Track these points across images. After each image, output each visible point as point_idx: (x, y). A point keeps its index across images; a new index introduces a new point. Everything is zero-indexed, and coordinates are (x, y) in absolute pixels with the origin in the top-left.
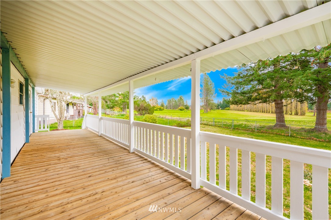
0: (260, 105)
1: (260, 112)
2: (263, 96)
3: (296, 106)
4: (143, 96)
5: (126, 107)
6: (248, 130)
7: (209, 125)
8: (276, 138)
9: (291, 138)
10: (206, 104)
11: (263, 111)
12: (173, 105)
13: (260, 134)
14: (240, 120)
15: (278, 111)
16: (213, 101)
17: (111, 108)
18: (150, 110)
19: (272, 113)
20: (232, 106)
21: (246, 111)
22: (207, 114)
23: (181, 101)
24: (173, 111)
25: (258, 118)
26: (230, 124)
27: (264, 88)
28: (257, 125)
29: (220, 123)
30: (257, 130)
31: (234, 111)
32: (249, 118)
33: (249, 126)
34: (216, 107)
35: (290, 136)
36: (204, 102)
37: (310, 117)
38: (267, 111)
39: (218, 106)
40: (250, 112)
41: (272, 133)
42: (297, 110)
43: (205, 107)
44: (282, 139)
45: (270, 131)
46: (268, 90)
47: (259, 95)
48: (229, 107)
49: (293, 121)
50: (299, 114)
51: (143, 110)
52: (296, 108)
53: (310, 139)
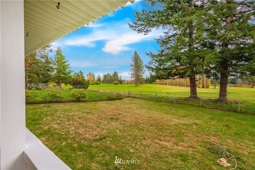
0: (178, 80)
1: (178, 86)
2: (181, 72)
3: (203, 81)
4: (80, 71)
5: (61, 81)
6: (168, 102)
7: (137, 98)
8: (190, 108)
9: (202, 109)
10: (137, 79)
11: (180, 85)
12: (108, 79)
13: (178, 105)
14: (163, 93)
15: (192, 85)
16: (142, 76)
17: (45, 82)
18: (84, 84)
19: (186, 86)
20: (157, 81)
21: (168, 85)
22: (137, 87)
23: (116, 77)
24: (109, 85)
25: (177, 91)
26: (154, 96)
27: (182, 65)
28: (176, 97)
29: (146, 96)
30: (176, 101)
31: (159, 85)
32: (170, 91)
33: (169, 98)
34: (144, 81)
35: (202, 106)
36: (135, 77)
37: (213, 89)
38: (183, 85)
39: (146, 81)
40: (171, 86)
41: (188, 104)
42: (203, 84)
43: (136, 81)
44: (196, 110)
45: (186, 102)
46: (184, 67)
47: (178, 70)
48: (155, 81)
49: (201, 93)
50: (205, 87)
51: (77, 84)
52: (203, 83)
53: (216, 108)
